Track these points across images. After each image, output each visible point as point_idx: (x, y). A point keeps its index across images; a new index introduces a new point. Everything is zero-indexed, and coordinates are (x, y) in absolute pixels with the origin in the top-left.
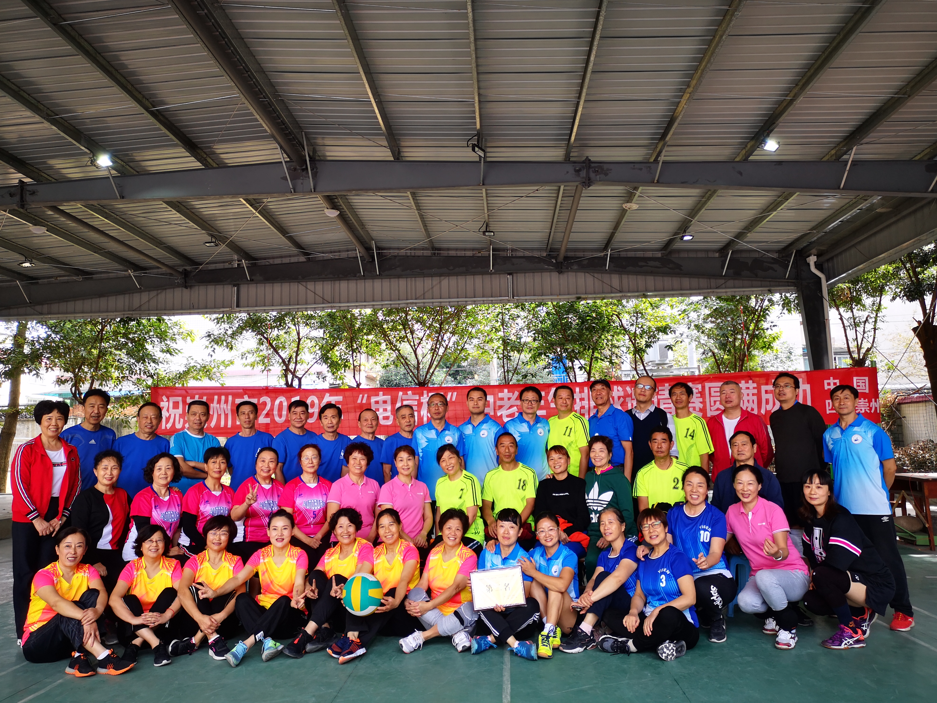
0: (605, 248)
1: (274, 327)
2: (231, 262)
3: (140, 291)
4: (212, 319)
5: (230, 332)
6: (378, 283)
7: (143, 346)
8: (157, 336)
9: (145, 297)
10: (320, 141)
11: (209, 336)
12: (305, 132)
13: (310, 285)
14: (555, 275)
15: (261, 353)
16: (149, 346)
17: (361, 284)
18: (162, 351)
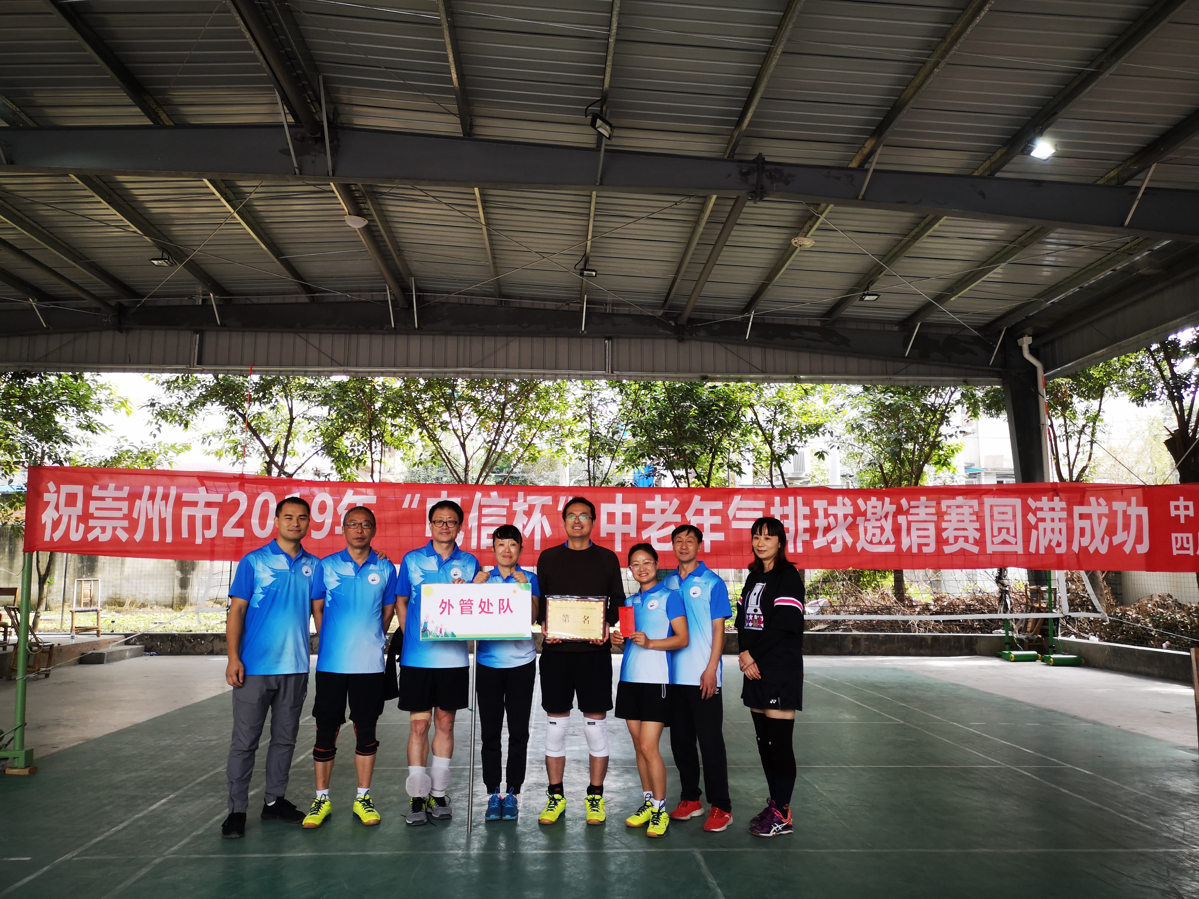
0: (747, 308)
1: (255, 400)
2: (191, 296)
3: (47, 332)
4: (161, 382)
5: (186, 403)
6: (415, 342)
7: (50, 419)
8: (72, 402)
9: (54, 341)
10: (344, 97)
11: (153, 405)
12: (324, 77)
13: (314, 339)
14: (672, 344)
15: (233, 437)
16: (59, 419)
17: (390, 341)
18: (80, 426)
